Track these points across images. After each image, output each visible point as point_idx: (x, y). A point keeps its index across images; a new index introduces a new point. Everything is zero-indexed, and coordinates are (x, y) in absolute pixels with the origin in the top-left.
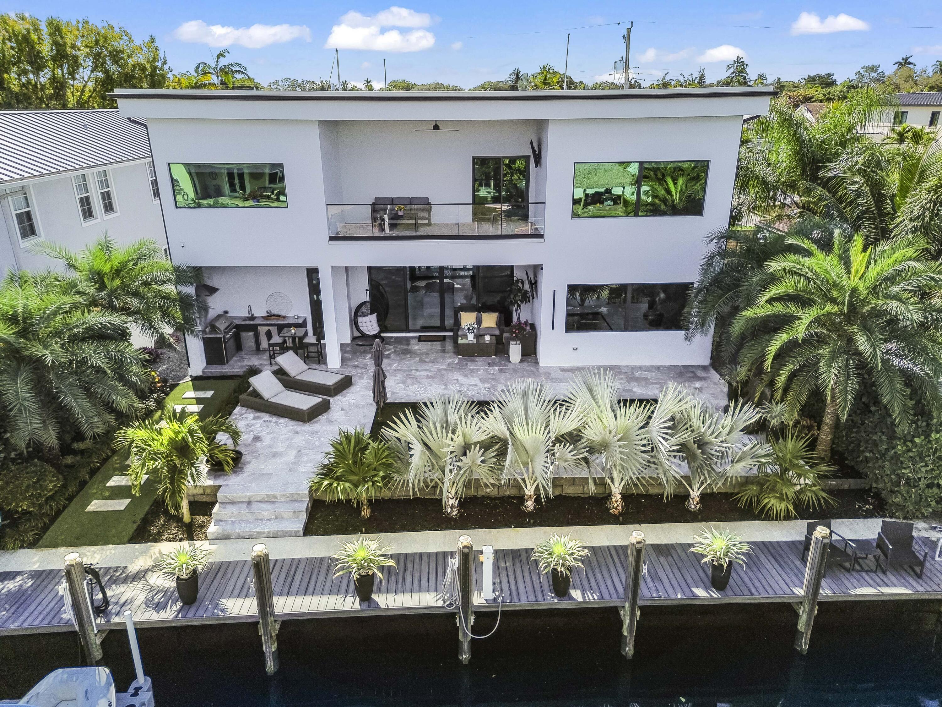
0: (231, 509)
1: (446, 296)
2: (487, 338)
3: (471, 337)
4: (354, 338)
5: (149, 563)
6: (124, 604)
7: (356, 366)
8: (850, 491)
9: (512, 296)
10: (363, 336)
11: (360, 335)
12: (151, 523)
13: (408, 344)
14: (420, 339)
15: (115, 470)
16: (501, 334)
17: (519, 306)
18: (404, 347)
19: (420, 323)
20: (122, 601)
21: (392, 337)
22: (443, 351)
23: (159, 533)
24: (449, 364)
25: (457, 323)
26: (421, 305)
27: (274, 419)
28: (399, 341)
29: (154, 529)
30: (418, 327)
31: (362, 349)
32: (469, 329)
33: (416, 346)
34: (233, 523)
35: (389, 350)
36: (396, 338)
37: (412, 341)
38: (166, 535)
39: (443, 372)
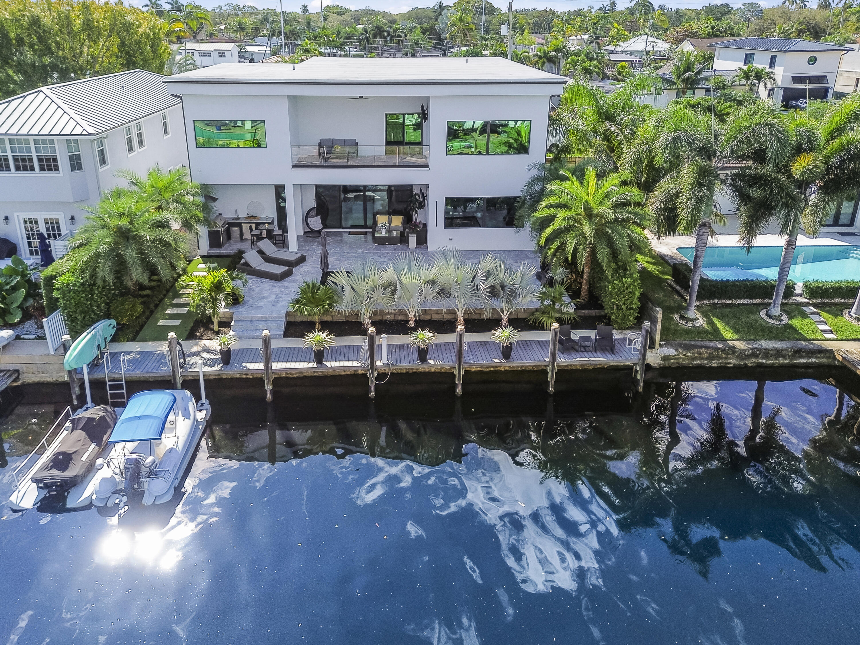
0: (241, 324)
1: (368, 204)
2: (395, 232)
3: (384, 232)
4: (305, 233)
5: (200, 349)
6: (192, 364)
7: (308, 250)
8: (596, 317)
9: (412, 205)
10: (312, 231)
11: (309, 230)
12: (197, 331)
13: (342, 236)
14: (350, 233)
15: (168, 306)
16: (404, 230)
17: (416, 212)
18: (339, 238)
19: (350, 223)
20: (191, 363)
21: (330, 232)
22: (366, 241)
23: (202, 336)
24: (369, 249)
25: (375, 223)
26: (351, 210)
27: (259, 279)
28: (335, 234)
29: (198, 334)
30: (349, 226)
31: (311, 239)
32: (382, 226)
33: (347, 238)
34: (243, 331)
35: (330, 240)
36: (334, 233)
37: (344, 235)
38: (205, 336)
39: (365, 254)
